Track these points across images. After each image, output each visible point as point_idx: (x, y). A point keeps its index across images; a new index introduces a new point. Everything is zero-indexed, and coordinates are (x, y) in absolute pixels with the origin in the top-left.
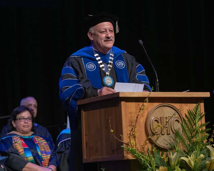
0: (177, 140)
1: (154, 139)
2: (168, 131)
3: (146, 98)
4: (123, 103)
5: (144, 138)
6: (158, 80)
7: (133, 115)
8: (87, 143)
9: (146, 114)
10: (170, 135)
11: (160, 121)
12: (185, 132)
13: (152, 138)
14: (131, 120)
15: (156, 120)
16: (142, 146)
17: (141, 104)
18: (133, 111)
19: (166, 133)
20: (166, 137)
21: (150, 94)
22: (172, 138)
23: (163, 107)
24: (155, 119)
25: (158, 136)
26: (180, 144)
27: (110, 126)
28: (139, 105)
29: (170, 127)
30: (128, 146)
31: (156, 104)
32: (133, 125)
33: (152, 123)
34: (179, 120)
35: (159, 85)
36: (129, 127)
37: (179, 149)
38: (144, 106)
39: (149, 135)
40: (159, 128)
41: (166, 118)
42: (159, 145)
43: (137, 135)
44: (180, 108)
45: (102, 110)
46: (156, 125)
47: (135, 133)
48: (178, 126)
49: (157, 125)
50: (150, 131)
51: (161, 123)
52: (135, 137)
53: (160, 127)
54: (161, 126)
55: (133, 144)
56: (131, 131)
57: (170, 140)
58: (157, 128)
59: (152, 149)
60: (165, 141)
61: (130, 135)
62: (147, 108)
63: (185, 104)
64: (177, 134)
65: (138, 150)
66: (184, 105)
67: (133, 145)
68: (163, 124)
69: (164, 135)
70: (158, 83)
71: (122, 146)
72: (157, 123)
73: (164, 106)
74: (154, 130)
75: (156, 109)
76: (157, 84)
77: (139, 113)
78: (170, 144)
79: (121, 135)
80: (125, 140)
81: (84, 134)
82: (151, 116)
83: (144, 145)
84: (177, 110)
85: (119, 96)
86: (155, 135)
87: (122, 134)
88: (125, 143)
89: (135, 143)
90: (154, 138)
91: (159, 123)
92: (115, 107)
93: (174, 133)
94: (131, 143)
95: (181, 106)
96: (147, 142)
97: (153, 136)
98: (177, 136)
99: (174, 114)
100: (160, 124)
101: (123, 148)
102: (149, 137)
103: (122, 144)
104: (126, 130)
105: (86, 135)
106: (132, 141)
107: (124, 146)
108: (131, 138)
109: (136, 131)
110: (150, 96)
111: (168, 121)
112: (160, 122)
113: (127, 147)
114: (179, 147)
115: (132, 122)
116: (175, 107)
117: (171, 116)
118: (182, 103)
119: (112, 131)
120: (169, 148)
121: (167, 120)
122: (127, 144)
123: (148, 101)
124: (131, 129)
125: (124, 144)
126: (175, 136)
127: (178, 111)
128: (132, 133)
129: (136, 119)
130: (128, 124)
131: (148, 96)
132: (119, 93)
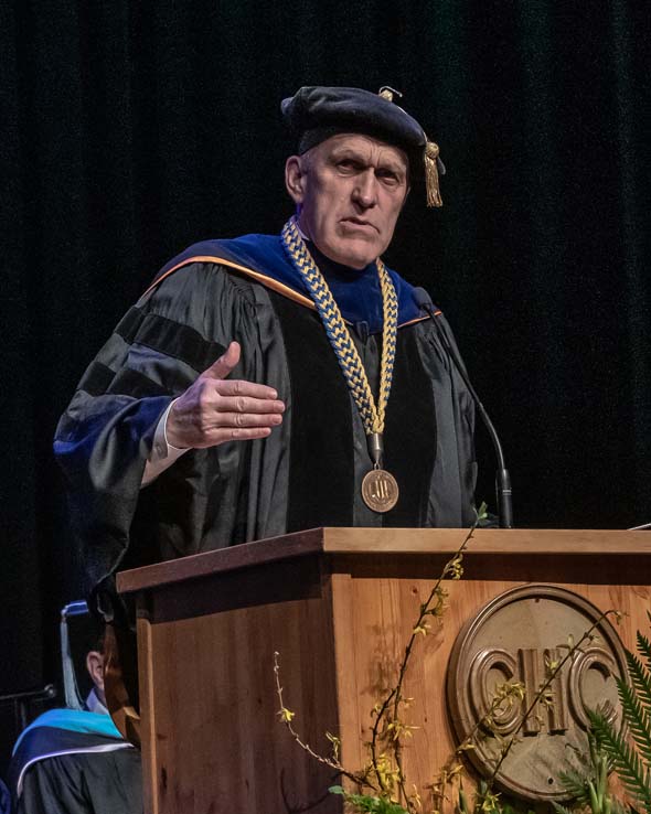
0: (598, 760)
1: (491, 756)
2: (556, 716)
3: (451, 556)
4: (339, 581)
5: (442, 748)
6: (505, 472)
7: (389, 637)
8: (163, 775)
9: (448, 636)
10: (564, 738)
11: (517, 669)
12: (638, 719)
13: (477, 750)
14: (380, 665)
15: (498, 666)
16: (431, 787)
17: (425, 586)
18: (388, 621)
19: (545, 729)
20: (543, 744)
21: (469, 537)
22: (576, 749)
23: (534, 600)
24: (495, 659)
25: (510, 738)
26: (615, 778)
27: (280, 691)
28: (415, 591)
29: (565, 696)
30: (365, 790)
31: (499, 588)
32: (388, 688)
33: (480, 678)
34: (608, 664)
35: (513, 497)
36: (367, 695)
37: (609, 801)
38: (439, 593)
39: (464, 736)
40: (512, 700)
41: (547, 652)
42: (513, 782)
43: (406, 735)
44: (613, 604)
45: (240, 615)
46: (500, 686)
47: (398, 728)
48: (602, 694)
49: (503, 689)
50: (470, 718)
51: (522, 679)
52: (397, 745)
53: (517, 695)
54: (521, 692)
55: (391, 779)
56: (380, 716)
57: (566, 762)
58: (504, 703)
59: (481, 800)
60: (540, 767)
61: (375, 733)
62: (456, 607)
63: (635, 587)
64: (597, 730)
65: (412, 805)
66: (630, 593)
67: (387, 783)
68: (533, 684)
69: (534, 734)
70: (506, 484)
71: (336, 790)
72: (504, 678)
73: (537, 597)
74: (490, 711)
75: (498, 610)
76: (500, 492)
77: (418, 629)
78: (564, 778)
79: (328, 736)
80: (352, 758)
81: (153, 731)
82: (475, 645)
83: (438, 785)
84: (598, 616)
85: (321, 545)
86: (492, 736)
87: (336, 732)
88: (348, 775)
89: (400, 774)
90: (488, 752)
91: (512, 680)
92: (303, 601)
93: (583, 727)
94: (377, 773)
95: (615, 596)
96: (457, 768)
97: (482, 739)
98: (599, 741)
99: (586, 635)
100: (515, 683)
101: (340, 799)
102: (462, 747)
103: (336, 777)
104: (355, 710)
105: (160, 737)
106: (385, 764)
107: (347, 788)
108: (378, 747)
109: (401, 715)
110: (472, 547)
111: (558, 669)
112: (516, 675)
113: (361, 794)
114: (606, 794)
115: (382, 674)
116: (590, 600)
117: (570, 642)
118: (620, 584)
119: (289, 715)
120: (560, 798)
121: (554, 665)
122: (362, 781)
123: (459, 572)
124: (377, 706)
125: (345, 778)
126: (590, 743)
127: (603, 622)
128: (385, 727)
129: (401, 661)
130: (364, 681)
131: (463, 548)
132: (321, 535)
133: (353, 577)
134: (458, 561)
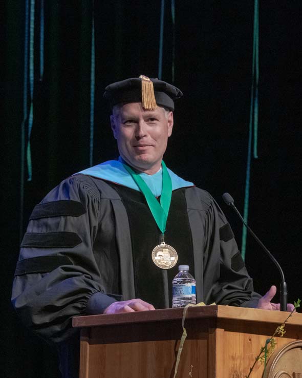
3: (280, 325)
4: (219, 332)
6: (285, 283)
18: (238, 354)
21: (290, 316)
28: (250, 340)
38: (272, 342)
70: (285, 290)
73: (301, 347)
75: (285, 352)
85: (216, 314)
123: (283, 333)
131: (286, 321)
132: (216, 308)
133: (225, 331)
134: (282, 327)
